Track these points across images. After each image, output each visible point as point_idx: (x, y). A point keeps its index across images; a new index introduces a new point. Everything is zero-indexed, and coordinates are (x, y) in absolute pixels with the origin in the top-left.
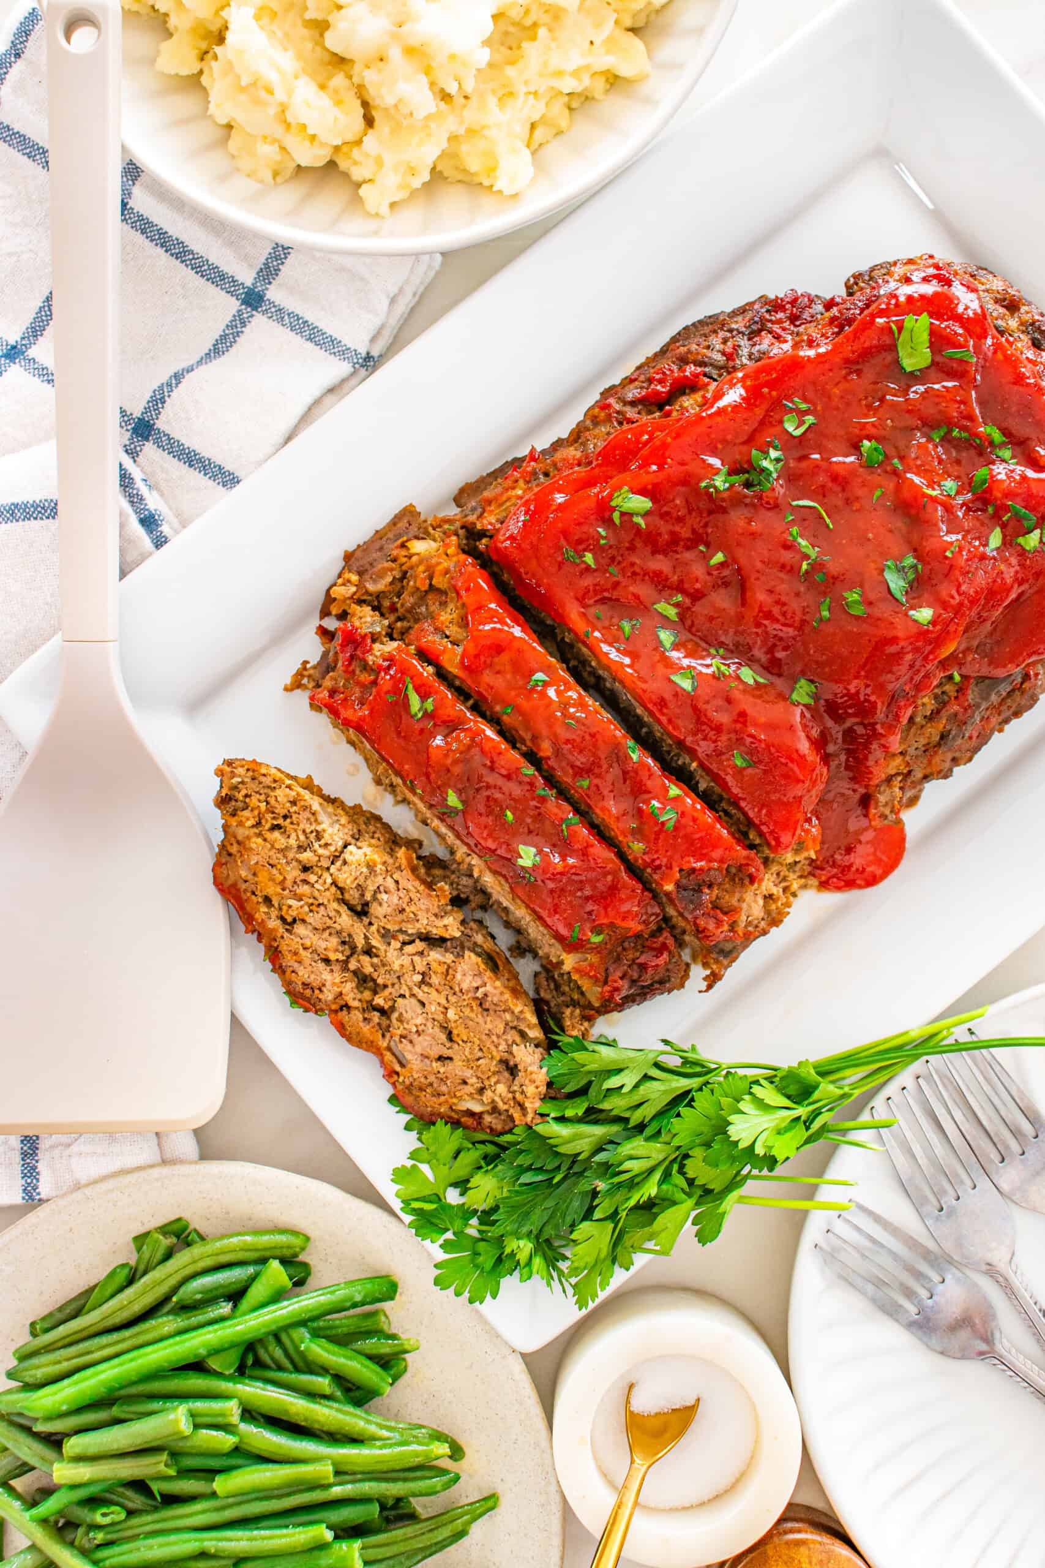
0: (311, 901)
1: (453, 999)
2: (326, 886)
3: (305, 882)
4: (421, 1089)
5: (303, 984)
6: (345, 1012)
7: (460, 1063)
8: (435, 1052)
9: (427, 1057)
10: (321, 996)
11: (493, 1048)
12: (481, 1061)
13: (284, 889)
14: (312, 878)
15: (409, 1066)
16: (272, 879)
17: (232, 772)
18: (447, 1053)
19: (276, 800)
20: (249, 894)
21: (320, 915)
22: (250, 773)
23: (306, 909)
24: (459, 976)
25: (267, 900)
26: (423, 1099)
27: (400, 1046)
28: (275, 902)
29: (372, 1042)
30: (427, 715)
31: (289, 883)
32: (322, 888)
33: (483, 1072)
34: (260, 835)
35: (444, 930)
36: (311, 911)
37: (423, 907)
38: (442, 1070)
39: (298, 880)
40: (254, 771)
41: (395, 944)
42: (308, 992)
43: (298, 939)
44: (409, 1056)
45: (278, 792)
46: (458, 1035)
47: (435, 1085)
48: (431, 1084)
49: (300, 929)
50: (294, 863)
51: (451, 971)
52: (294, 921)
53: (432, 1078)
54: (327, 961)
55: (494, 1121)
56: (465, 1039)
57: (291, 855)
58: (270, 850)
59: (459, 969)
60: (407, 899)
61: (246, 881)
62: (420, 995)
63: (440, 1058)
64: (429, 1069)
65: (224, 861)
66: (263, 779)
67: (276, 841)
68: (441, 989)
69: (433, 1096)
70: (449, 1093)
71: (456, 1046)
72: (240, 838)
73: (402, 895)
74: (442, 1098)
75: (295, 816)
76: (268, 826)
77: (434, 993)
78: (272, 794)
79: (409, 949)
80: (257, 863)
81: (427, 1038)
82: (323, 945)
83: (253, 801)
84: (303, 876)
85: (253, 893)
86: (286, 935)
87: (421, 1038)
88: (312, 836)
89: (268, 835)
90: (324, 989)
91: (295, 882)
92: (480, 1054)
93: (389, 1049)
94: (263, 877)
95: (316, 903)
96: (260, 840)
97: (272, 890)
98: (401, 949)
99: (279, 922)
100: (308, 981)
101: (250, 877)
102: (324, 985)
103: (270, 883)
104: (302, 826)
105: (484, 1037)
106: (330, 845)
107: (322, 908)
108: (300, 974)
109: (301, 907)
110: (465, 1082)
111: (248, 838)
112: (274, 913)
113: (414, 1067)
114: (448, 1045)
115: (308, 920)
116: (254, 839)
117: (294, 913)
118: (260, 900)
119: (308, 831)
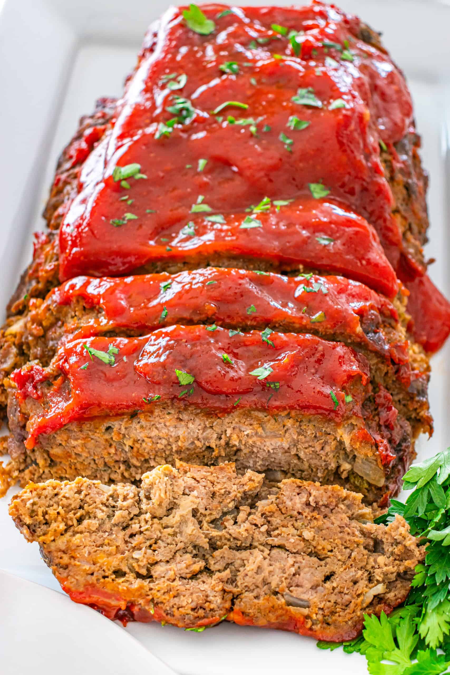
0: (148, 543)
1: (299, 524)
2: (150, 523)
3: (132, 536)
4: (333, 613)
5: (193, 609)
6: (237, 602)
7: (342, 569)
8: (319, 576)
9: (318, 586)
10: (212, 606)
11: (352, 538)
12: (353, 554)
13: (123, 553)
14: (135, 527)
15: (311, 603)
16: (110, 555)
17: (22, 500)
18: (327, 570)
19: (67, 498)
20: (102, 580)
21: (163, 549)
22: (35, 493)
23: (150, 551)
24: (289, 503)
25: (119, 573)
26: (340, 619)
27: (294, 594)
28: (125, 569)
29: (273, 607)
30: (118, 356)
31: (123, 546)
32: (147, 526)
33: (361, 560)
34: (75, 533)
35: (251, 483)
36: (154, 551)
37: (224, 480)
38: (335, 585)
39: (127, 538)
40: (35, 490)
41: (229, 524)
42: (201, 612)
43: (163, 579)
44: (305, 597)
45: (62, 493)
46: (323, 549)
47: (339, 600)
48: (336, 603)
49: (157, 571)
50: (115, 529)
51: (281, 506)
52: (148, 570)
53: (333, 598)
54: (194, 576)
55: (396, 593)
56: (330, 548)
57: (107, 526)
58: (91, 536)
59: (285, 498)
60: (210, 485)
61: (92, 574)
62: (277, 541)
63: (328, 578)
64: (326, 592)
65: (65, 575)
66: (46, 493)
67: (89, 525)
68: (285, 522)
69: (344, 610)
70: (353, 598)
71: (328, 560)
72: (63, 548)
73: (204, 484)
74: (352, 605)
75: (87, 499)
76: (75, 522)
77: (284, 529)
78: (60, 497)
79: (242, 516)
80: (90, 553)
81: (307, 569)
82: (183, 565)
83: (52, 512)
84: (128, 532)
85: (104, 577)
86: (151, 585)
87: (302, 574)
88: (111, 502)
89: (81, 527)
90: (211, 598)
91: (126, 542)
92: (348, 550)
93: (289, 604)
94: (102, 560)
95: (153, 541)
96: (78, 536)
97: (115, 562)
98: (236, 523)
99: (139, 580)
100: (193, 605)
101: (93, 567)
102: (207, 596)
103: (110, 559)
104: (98, 501)
105: (340, 535)
106: (128, 494)
107: (160, 542)
108: (184, 604)
109: (145, 553)
110: (355, 583)
111: (69, 541)
112: (131, 576)
113: (315, 600)
114: (323, 563)
115: (158, 559)
116: (74, 539)
117: (145, 562)
118: (114, 576)
119: (105, 500)
